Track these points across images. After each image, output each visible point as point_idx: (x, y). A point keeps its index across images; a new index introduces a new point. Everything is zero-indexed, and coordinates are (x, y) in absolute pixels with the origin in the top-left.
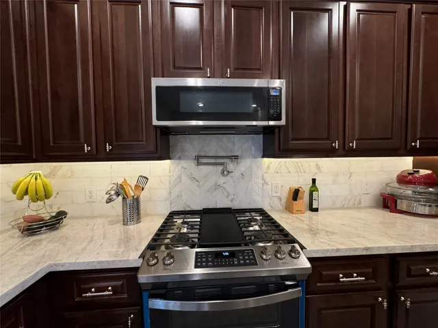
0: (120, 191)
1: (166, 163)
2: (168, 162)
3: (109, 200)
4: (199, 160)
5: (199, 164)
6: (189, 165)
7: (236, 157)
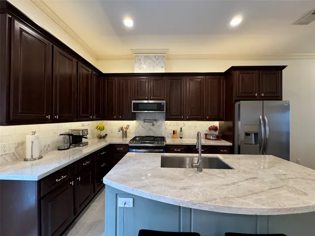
0: (122, 129)
1: (135, 122)
2: (135, 121)
3: (119, 131)
4: (144, 121)
5: (144, 122)
6: (142, 122)
7: (156, 120)
